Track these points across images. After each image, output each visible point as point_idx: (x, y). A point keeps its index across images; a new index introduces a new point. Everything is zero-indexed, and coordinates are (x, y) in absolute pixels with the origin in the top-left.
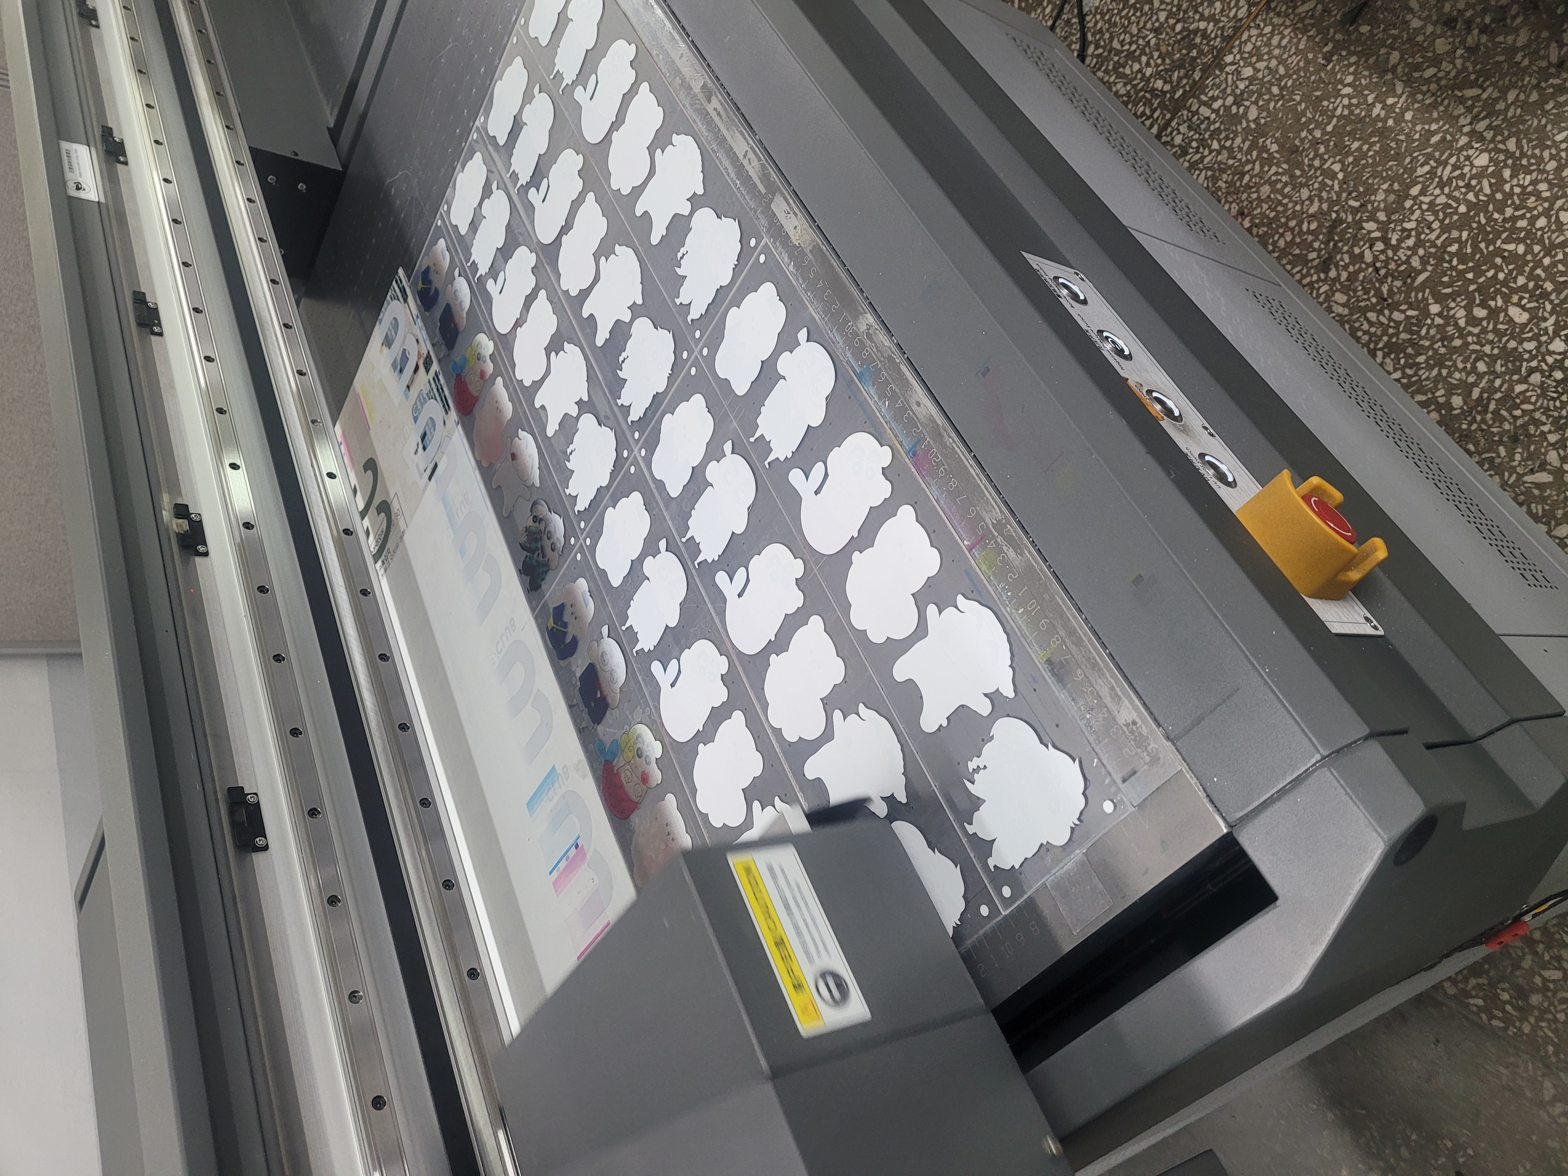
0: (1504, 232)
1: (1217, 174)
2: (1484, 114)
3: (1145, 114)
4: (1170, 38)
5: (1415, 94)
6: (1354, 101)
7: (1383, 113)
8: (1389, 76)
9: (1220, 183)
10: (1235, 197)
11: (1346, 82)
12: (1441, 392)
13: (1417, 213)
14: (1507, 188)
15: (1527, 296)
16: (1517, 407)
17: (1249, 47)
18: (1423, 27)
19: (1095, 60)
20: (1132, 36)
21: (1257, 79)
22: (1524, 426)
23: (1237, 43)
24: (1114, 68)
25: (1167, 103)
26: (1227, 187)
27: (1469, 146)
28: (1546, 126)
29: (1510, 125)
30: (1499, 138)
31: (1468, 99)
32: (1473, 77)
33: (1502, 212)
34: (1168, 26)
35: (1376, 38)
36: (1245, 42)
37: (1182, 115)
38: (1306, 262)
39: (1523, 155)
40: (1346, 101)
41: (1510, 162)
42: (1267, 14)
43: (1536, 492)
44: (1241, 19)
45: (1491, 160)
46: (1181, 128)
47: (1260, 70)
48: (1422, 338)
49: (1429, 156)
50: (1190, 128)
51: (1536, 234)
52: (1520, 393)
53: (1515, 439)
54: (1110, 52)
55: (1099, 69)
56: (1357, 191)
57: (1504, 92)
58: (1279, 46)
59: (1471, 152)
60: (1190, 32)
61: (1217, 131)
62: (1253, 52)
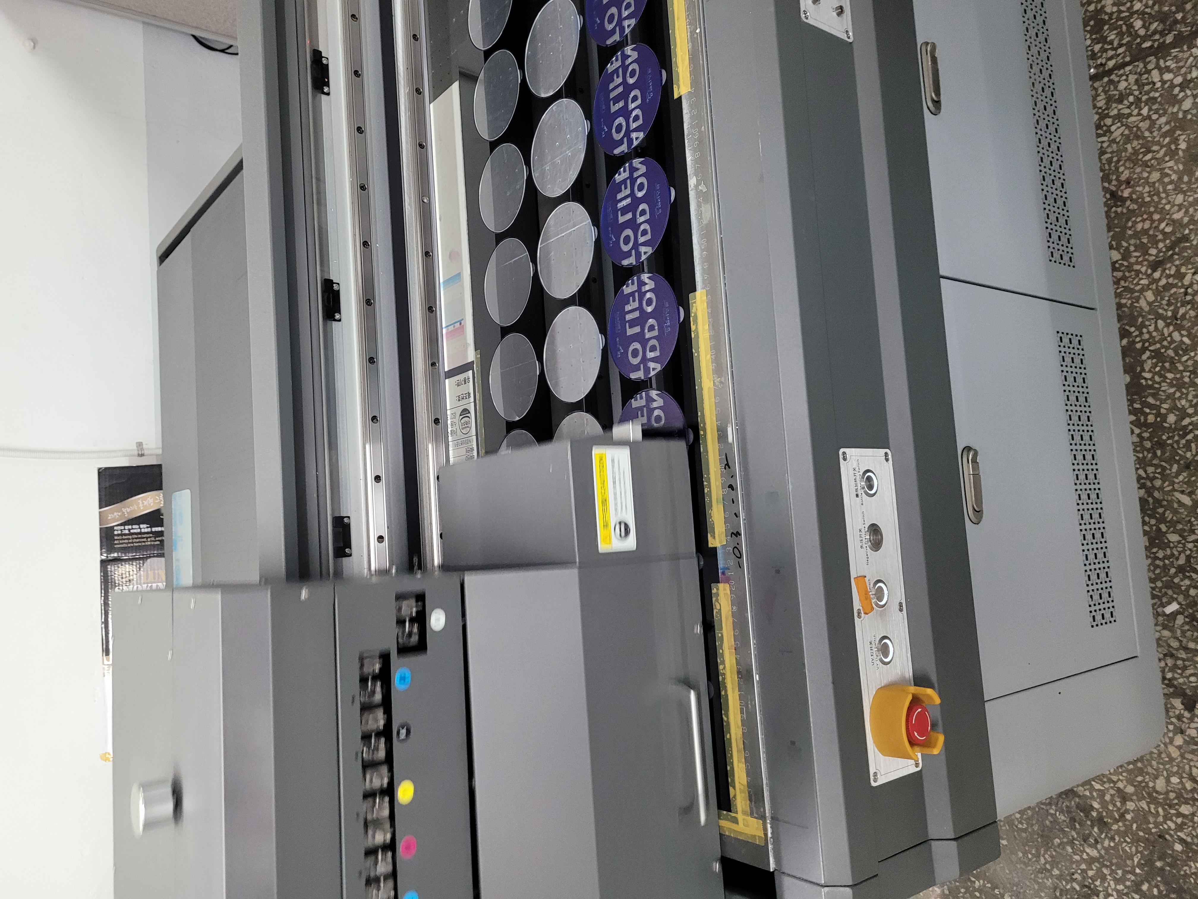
1: (1132, 136)
3: (1113, 44)
10: (1132, 165)
12: (1165, 406)
26: (1131, 153)
38: (1146, 253)
43: (1176, 505)
46: (1130, 76)
50: (1137, 81)
61: (1153, 100)
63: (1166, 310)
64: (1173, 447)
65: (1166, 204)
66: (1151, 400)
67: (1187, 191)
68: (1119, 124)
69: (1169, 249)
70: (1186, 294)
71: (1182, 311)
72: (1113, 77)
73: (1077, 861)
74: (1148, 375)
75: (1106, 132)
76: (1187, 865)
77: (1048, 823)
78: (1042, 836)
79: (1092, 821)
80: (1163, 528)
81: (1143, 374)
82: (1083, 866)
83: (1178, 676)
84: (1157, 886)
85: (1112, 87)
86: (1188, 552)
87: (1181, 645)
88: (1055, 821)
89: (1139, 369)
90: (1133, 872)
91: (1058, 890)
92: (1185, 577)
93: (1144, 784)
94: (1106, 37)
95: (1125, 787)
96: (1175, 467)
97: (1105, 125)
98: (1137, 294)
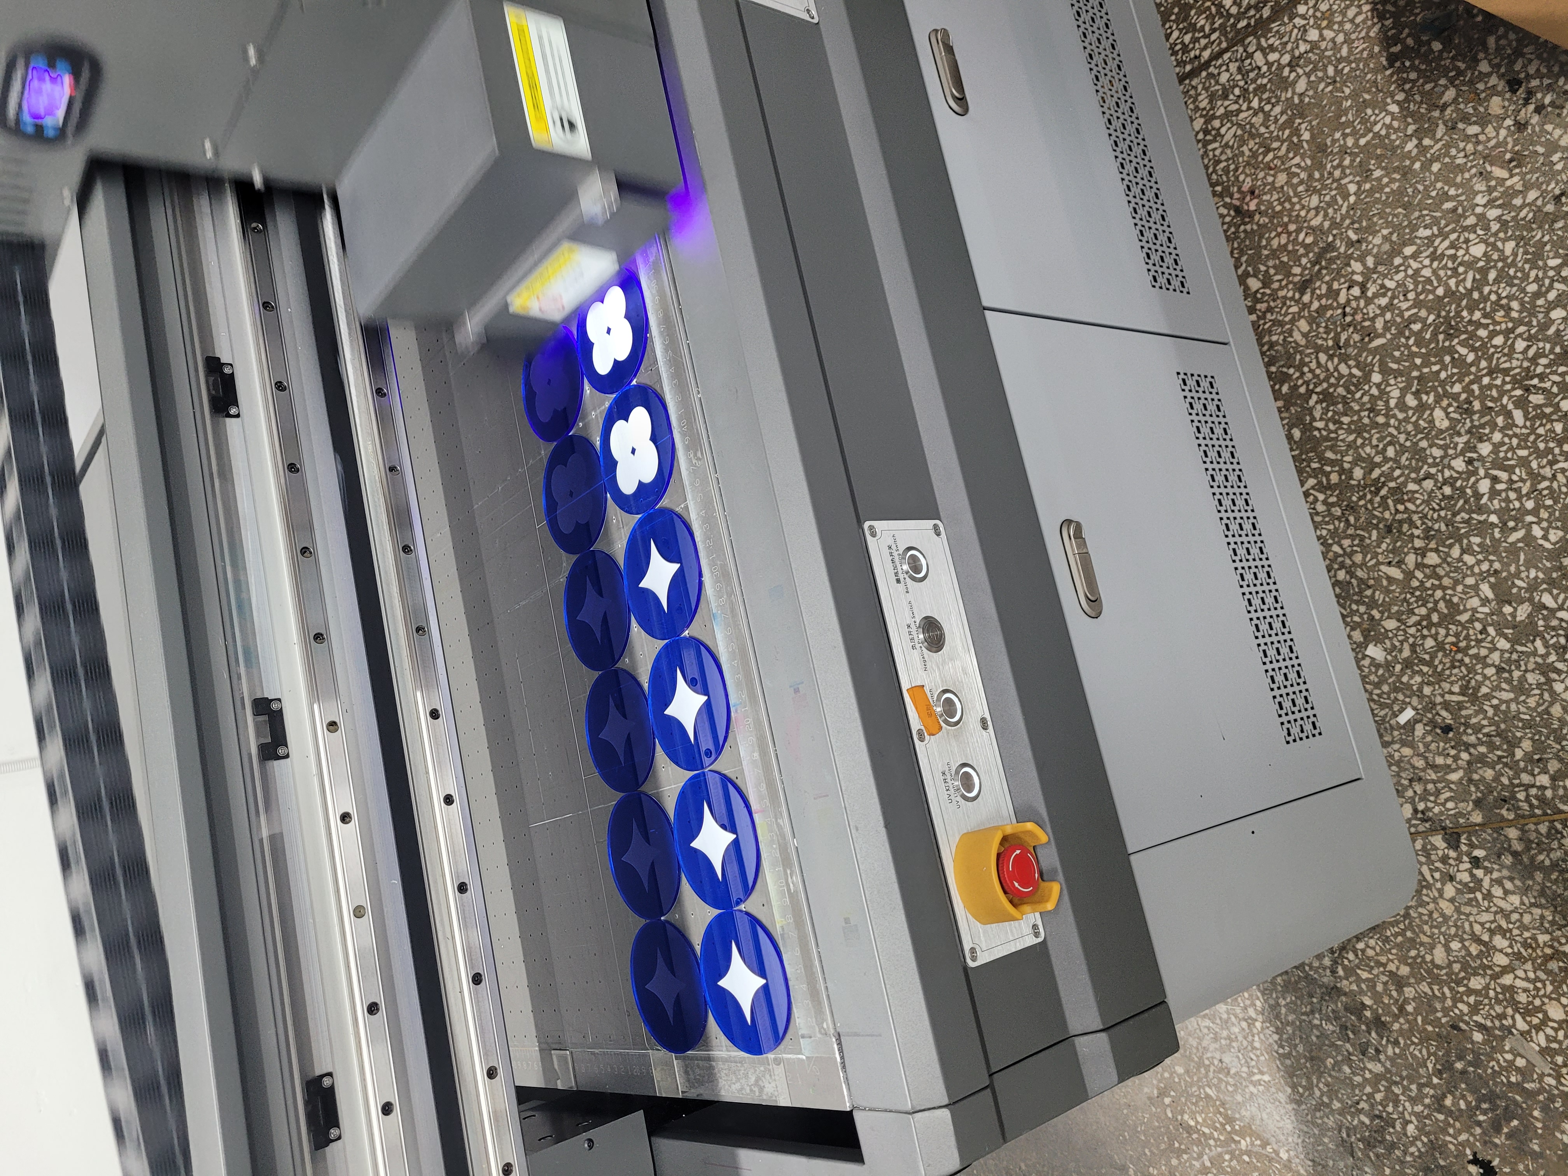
0: (1464, 333)
1: (1246, 136)
2: (1500, 202)
5: (1451, 147)
6: (1396, 124)
7: (1415, 151)
8: (1436, 114)
10: (1253, 171)
11: (1397, 98)
12: (1348, 458)
13: (1402, 274)
14: (1486, 290)
15: (1455, 404)
16: (1402, 502)
18: (1489, 75)
21: (1319, 48)
22: (1401, 522)
25: (1228, 29)
26: (1249, 156)
27: (1472, 229)
28: (1546, 244)
29: (1517, 226)
30: (1502, 235)
31: (1494, 178)
32: (1508, 156)
33: (1471, 313)
35: (1443, 63)
37: (1237, 51)
38: (1288, 274)
39: (1513, 264)
40: (1388, 120)
41: (1500, 264)
43: (1385, 583)
45: (1485, 254)
46: (1231, 65)
47: (1324, 39)
48: (1354, 400)
49: (1436, 221)
50: (1239, 69)
51: (1488, 349)
52: (1410, 491)
53: (1389, 529)
56: (1360, 222)
57: (1527, 187)
58: (1352, 21)
59: (1472, 236)
61: (1262, 88)
62: (1327, 15)
63: (1326, 340)
64: (1367, 509)
65: (1300, 210)
66: (1329, 455)
67: (1321, 189)
68: (1229, 125)
69: (1314, 264)
70: (1344, 314)
71: (1344, 337)
72: (1211, 69)
73: (1359, 1085)
74: (1320, 424)
75: (1215, 137)
76: (1493, 1059)
77: (1314, 1039)
78: (1312, 1059)
79: (1367, 1025)
80: (1375, 613)
81: (1315, 424)
82: (1368, 1089)
83: (1432, 805)
84: (1463, 1097)
85: (1213, 82)
86: (1411, 640)
87: (1427, 763)
88: (1322, 1036)
89: (1308, 418)
90: (1429, 1084)
91: (1344, 1131)
92: (1415, 673)
93: (1419, 960)
94: (1195, 24)
95: (1398, 968)
96: (1375, 533)
97: (1214, 129)
98: (1288, 326)
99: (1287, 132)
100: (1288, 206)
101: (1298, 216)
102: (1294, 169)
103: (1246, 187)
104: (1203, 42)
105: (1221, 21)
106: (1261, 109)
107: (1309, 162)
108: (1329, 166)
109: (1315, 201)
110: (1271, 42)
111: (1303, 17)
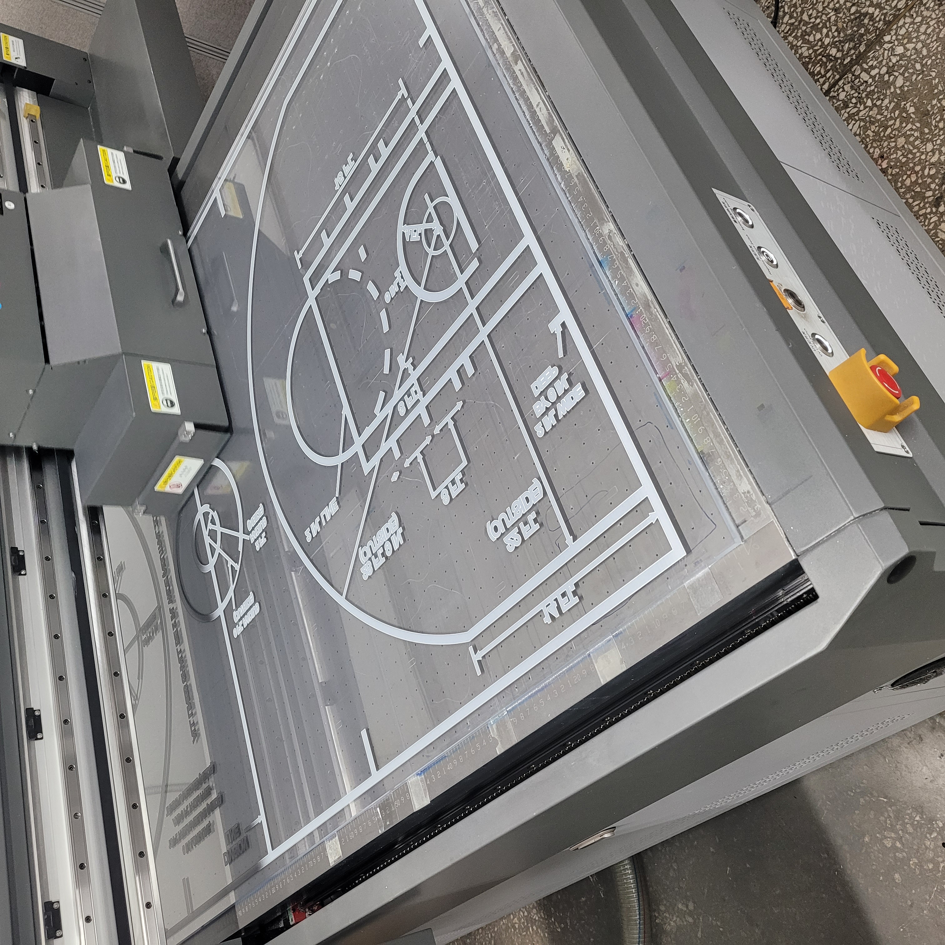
1: (868, 125)
3: (820, 74)
4: (846, 17)
9: (869, 132)
10: (879, 144)
17: (903, 31)
19: (788, 27)
20: (818, 12)
21: (906, 56)
23: (895, 27)
24: (801, 35)
25: (838, 67)
26: (873, 136)
34: (846, 8)
36: (901, 27)
37: (848, 77)
38: (924, 198)
42: (919, 8)
44: (900, 9)
47: (909, 50)
50: (852, 87)
54: (800, 22)
55: (790, 35)
58: (925, 33)
60: (862, 14)
61: (872, 92)
62: (906, 36)
65: (920, 156)
67: (932, 138)
72: (832, 94)
85: (835, 100)
94: (814, 72)
98: (932, 232)
99: (897, 112)
100: (910, 156)
101: (920, 159)
102: (908, 133)
103: (876, 155)
104: (822, 80)
105: (831, 64)
106: (874, 105)
107: (918, 125)
108: (934, 122)
109: (930, 146)
110: (870, 64)
111: (890, 42)
